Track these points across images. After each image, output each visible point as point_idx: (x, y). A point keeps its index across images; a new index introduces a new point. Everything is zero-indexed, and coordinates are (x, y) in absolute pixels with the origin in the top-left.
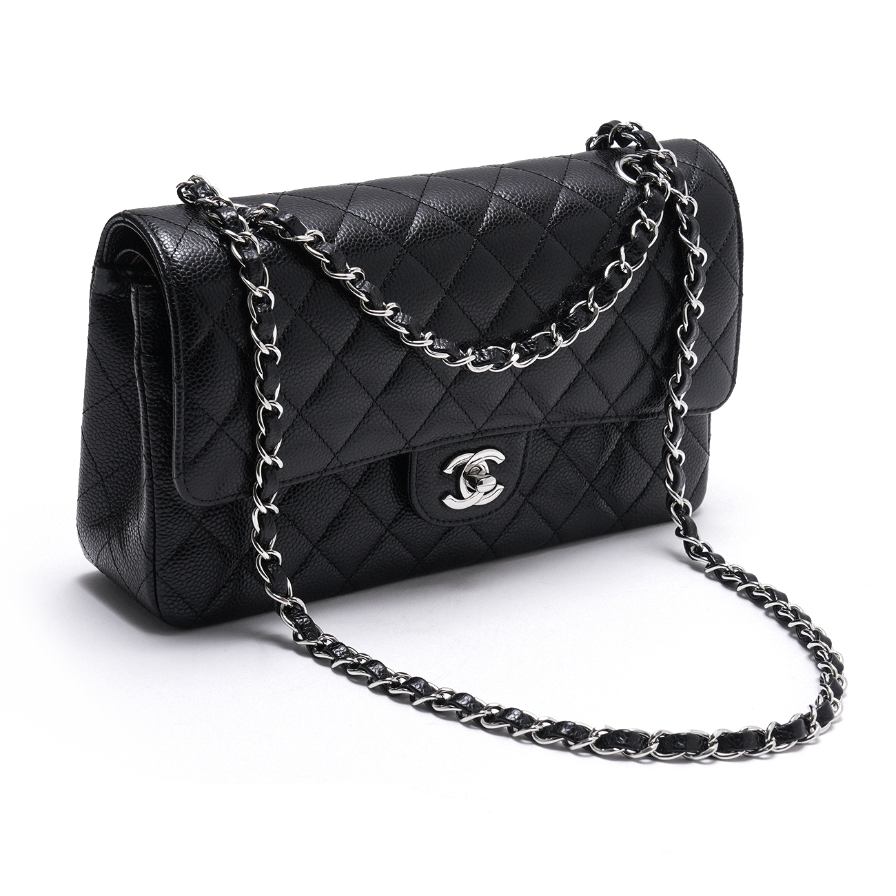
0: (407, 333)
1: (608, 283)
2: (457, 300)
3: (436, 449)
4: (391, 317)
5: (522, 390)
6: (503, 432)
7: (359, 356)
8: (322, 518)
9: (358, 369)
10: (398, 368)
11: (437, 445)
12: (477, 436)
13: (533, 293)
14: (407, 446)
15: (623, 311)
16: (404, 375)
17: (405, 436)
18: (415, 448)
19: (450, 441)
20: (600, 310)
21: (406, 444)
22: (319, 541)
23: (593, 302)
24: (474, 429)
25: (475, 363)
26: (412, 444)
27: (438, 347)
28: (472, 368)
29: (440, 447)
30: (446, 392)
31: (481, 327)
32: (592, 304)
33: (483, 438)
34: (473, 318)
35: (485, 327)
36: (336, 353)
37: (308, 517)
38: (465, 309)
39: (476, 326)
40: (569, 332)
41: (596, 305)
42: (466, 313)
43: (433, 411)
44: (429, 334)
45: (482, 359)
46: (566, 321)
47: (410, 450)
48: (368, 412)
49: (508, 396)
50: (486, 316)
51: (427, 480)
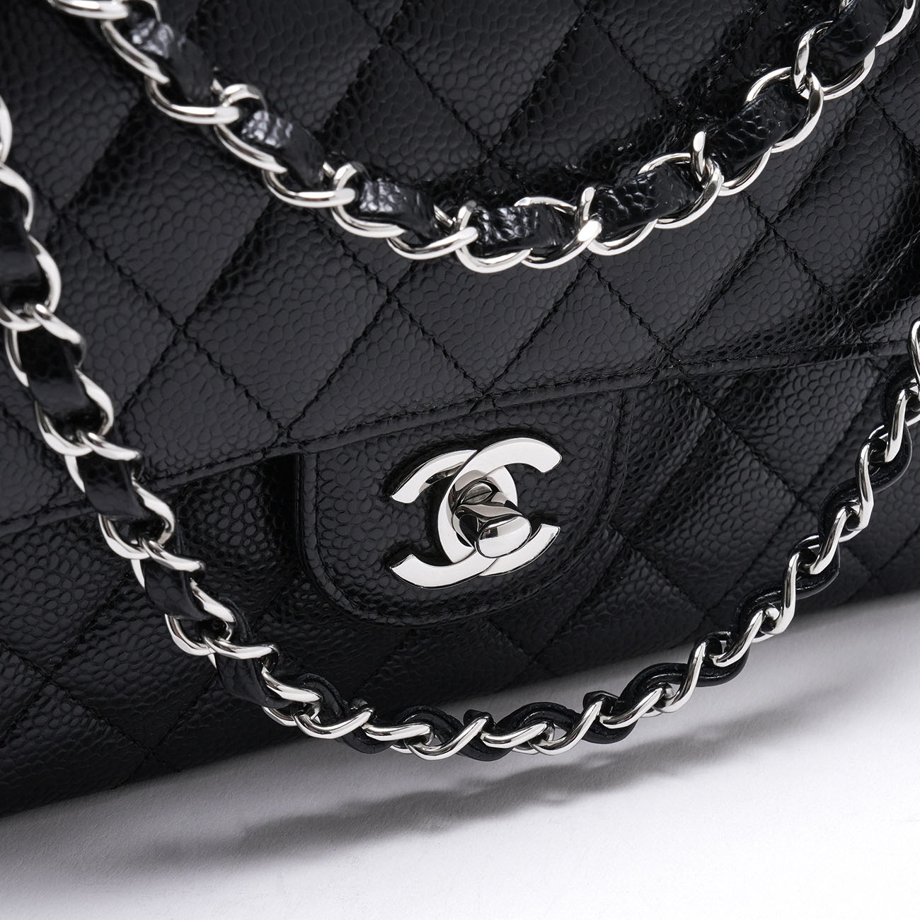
0: (282, 170)
1: (849, 23)
2: (414, 57)
3: (368, 444)
4: (236, 127)
5: (601, 291)
6: (552, 395)
7: (128, 212)
8: (61, 611)
9: (126, 246)
10: (247, 243)
11: (366, 434)
12: (481, 408)
13: (629, 40)
14: (284, 440)
15: (878, 83)
16: (264, 258)
17: (274, 416)
18: (305, 443)
19: (404, 424)
20: (827, 94)
21: (280, 435)
22: (58, 666)
23: (808, 75)
24: (471, 390)
25: (476, 249)
26: (297, 433)
27: (373, 207)
28: (471, 263)
29: (380, 438)
30: (389, 301)
31: (483, 131)
32: (805, 80)
33: (498, 412)
34: (459, 107)
35: (496, 129)
36: (59, 204)
37: (22, 610)
38: (438, 83)
39: (468, 127)
40: (741, 156)
41: (815, 81)
42: (442, 93)
43: (353, 350)
44: (345, 172)
45: (499, 236)
46: (735, 127)
47: (294, 449)
48: (163, 359)
49: (563, 307)
50: (498, 98)
51: (344, 518)
